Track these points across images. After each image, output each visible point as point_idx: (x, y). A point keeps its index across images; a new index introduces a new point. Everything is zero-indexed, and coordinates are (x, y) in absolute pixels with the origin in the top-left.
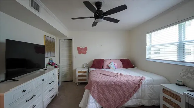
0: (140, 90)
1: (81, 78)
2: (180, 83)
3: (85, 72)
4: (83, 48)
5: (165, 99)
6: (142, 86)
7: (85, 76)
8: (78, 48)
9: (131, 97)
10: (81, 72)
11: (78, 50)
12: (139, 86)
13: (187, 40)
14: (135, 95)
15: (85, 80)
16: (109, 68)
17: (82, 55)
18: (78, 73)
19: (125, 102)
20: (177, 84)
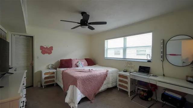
0: (107, 78)
1: (48, 80)
2: (125, 70)
3: (54, 73)
4: (48, 47)
5: (120, 81)
6: (108, 75)
7: (53, 77)
8: (42, 48)
9: (102, 84)
10: (48, 73)
11: (41, 49)
12: (106, 76)
13: (127, 47)
14: (105, 82)
15: (54, 81)
16: (77, 66)
17: (47, 55)
18: (45, 75)
19: (100, 88)
20: (124, 71)
